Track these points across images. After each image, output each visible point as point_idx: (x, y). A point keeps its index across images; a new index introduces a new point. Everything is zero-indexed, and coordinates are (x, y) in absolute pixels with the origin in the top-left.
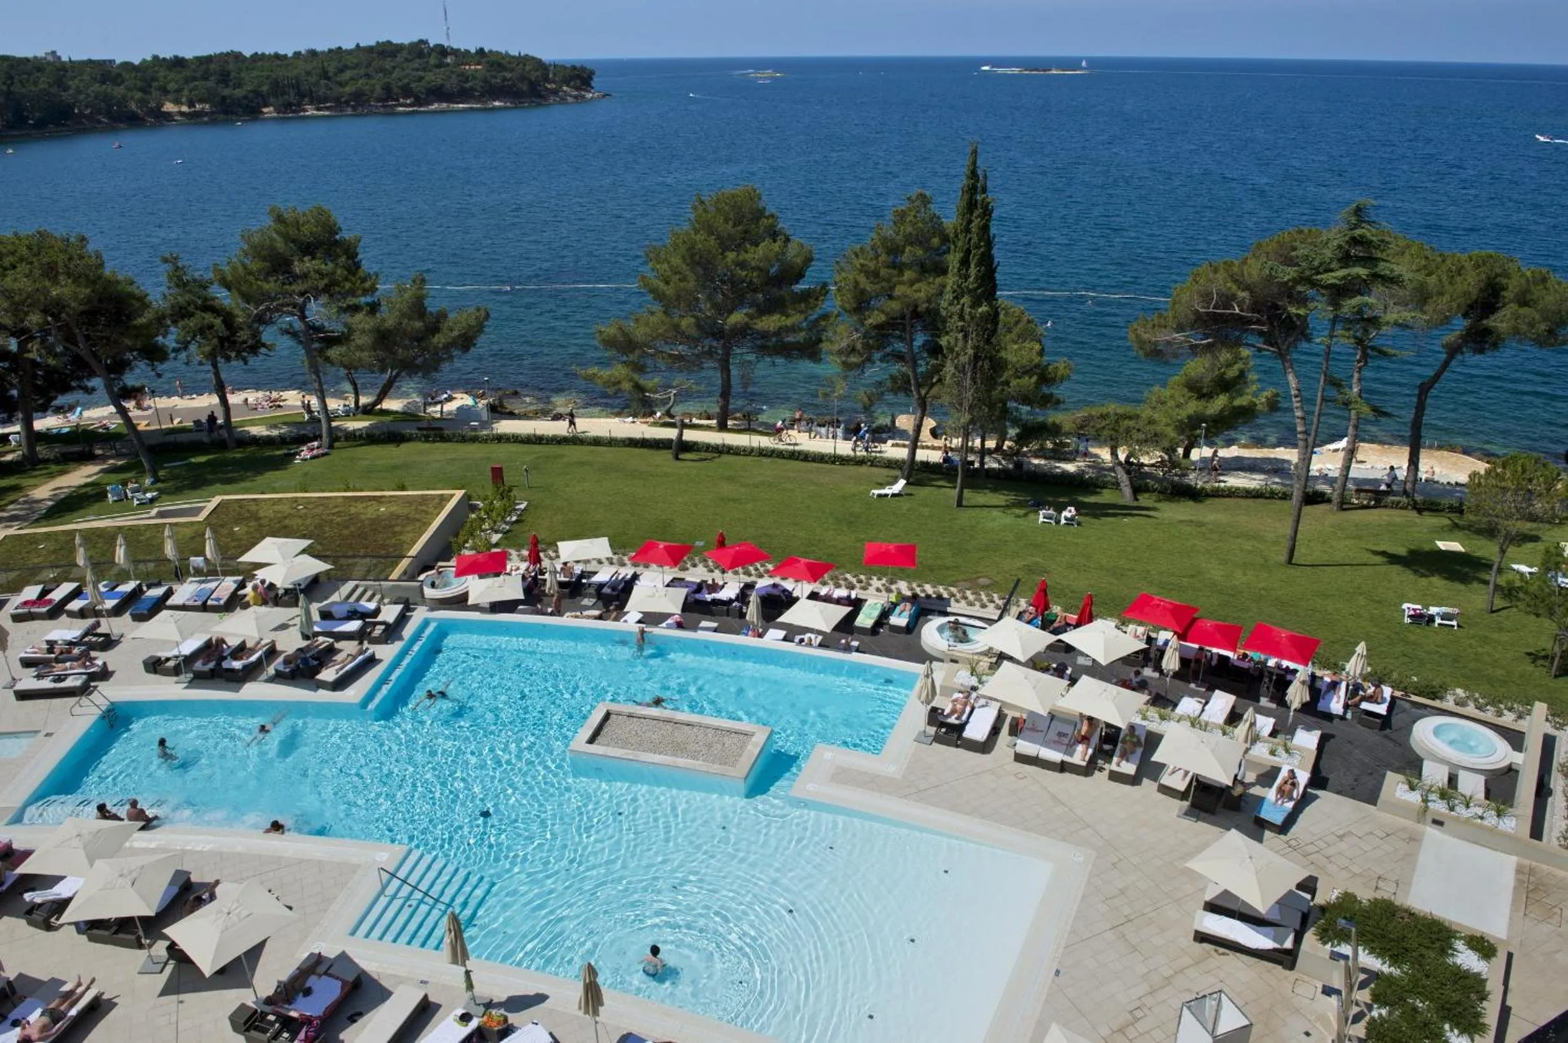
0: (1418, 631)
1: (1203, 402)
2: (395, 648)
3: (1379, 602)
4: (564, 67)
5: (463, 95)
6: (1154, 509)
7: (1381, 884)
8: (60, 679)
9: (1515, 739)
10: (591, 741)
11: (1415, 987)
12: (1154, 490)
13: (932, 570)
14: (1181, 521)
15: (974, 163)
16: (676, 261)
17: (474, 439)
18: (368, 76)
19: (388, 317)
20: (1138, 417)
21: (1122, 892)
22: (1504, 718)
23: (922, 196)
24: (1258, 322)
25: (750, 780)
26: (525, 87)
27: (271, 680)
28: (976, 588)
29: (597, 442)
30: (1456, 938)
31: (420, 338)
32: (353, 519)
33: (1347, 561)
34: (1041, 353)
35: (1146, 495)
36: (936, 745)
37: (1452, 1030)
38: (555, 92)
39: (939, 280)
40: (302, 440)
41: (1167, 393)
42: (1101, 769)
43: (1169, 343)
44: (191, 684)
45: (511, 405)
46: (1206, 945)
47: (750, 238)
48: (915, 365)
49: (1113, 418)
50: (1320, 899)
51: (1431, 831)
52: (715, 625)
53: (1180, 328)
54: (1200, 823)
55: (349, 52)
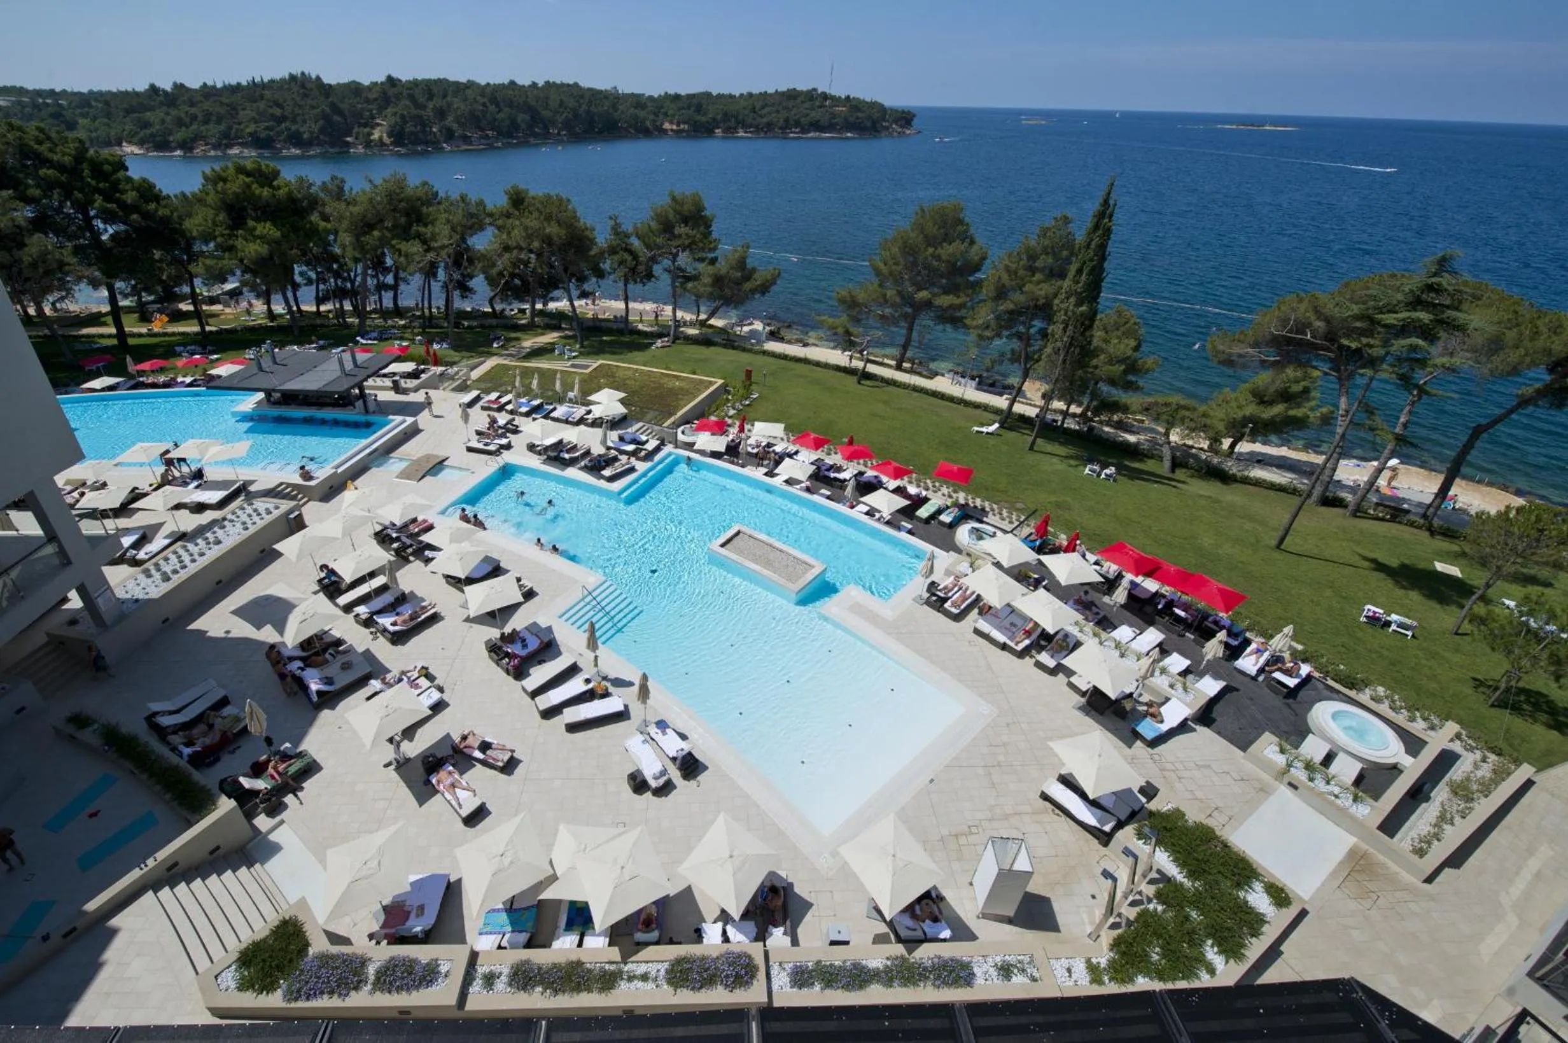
0: (1370, 630)
1: (1261, 408)
2: (649, 464)
3: (1344, 598)
4: (897, 111)
5: (830, 127)
6: (1183, 482)
7: (1215, 814)
8: (486, 444)
9: (1413, 745)
10: (723, 545)
11: (1197, 901)
12: (1192, 468)
13: (987, 489)
14: (1201, 496)
15: (1109, 194)
16: (895, 250)
17: (750, 351)
18: (778, 112)
19: (722, 267)
20: (1195, 409)
21: (1005, 745)
22: (1414, 724)
23: (1066, 218)
24: (1328, 350)
25: (802, 594)
26: (869, 124)
27: (581, 469)
28: (1012, 508)
29: (818, 364)
30: (1257, 879)
31: (738, 283)
32: (660, 386)
33: (1335, 559)
34: (1136, 349)
35: (1184, 470)
36: (925, 607)
37: (1212, 946)
38: (887, 128)
39: (1059, 283)
40: (660, 335)
41: (1233, 395)
42: (1032, 657)
43: (1240, 356)
44: (545, 462)
45: (785, 333)
46: (1047, 804)
47: (947, 239)
48: (1028, 345)
49: (1174, 406)
50: (1153, 806)
51: (1284, 791)
52: (828, 493)
53: (1256, 345)
54: (1087, 718)
55: (771, 95)
